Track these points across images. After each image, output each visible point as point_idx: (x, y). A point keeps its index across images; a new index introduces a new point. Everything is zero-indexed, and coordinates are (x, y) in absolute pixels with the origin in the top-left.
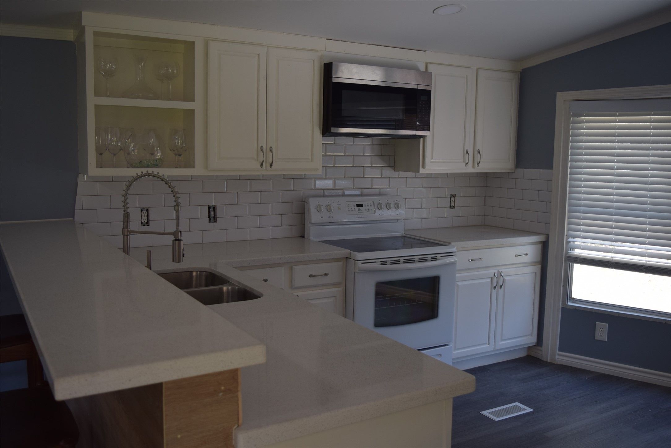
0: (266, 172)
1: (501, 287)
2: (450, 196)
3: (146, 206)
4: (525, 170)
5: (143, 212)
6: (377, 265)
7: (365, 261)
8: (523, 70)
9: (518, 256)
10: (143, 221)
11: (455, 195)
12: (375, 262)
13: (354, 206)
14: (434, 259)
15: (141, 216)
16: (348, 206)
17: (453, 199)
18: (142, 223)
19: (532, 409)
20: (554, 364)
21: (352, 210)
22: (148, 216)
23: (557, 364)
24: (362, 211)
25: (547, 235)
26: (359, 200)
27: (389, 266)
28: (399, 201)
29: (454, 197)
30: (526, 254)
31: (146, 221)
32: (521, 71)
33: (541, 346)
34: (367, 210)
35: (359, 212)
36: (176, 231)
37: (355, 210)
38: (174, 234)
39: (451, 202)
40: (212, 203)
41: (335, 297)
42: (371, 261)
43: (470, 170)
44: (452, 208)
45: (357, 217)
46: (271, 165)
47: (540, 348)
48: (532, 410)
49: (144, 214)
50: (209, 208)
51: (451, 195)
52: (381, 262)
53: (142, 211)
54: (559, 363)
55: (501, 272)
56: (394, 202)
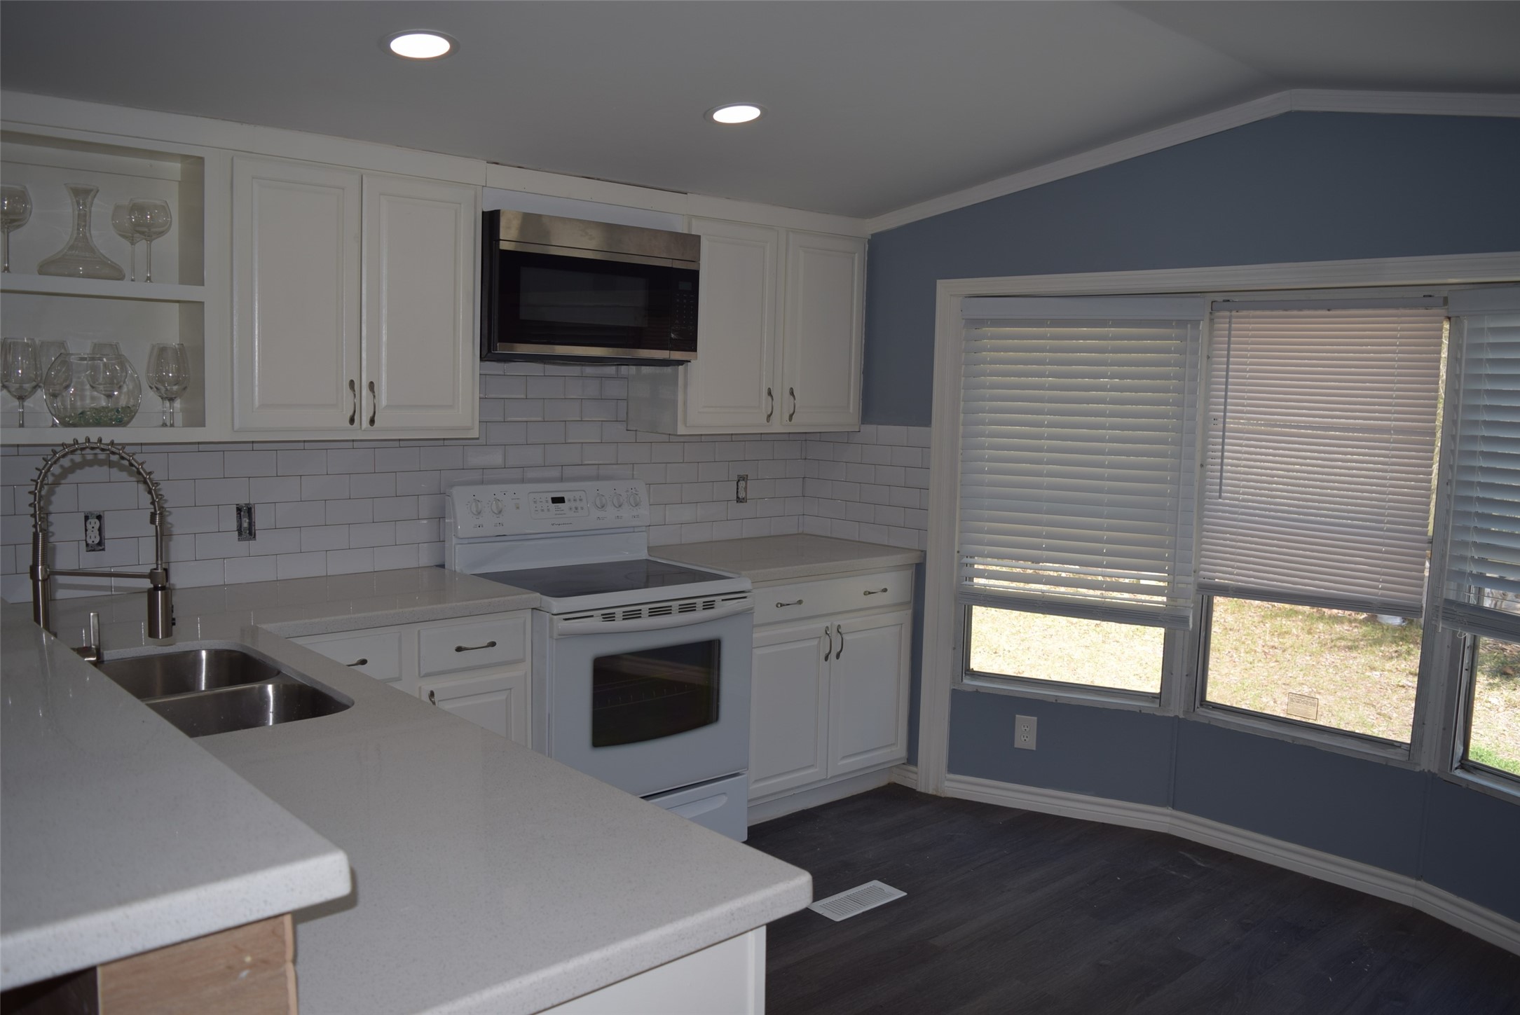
0: (360, 433)
1: (838, 656)
2: (736, 479)
3: (95, 508)
4: (880, 427)
5: (89, 520)
6: (596, 623)
7: (569, 616)
8: (872, 235)
9: (870, 593)
10: (90, 542)
11: (747, 476)
12: (592, 616)
13: (547, 501)
14: (709, 606)
15: (86, 530)
16: (535, 502)
17: (742, 484)
18: (87, 545)
19: (905, 892)
20: (940, 798)
21: (543, 510)
22: (100, 530)
23: (945, 798)
24: (562, 512)
25: (922, 551)
26: (558, 489)
27: (619, 624)
28: (636, 491)
29: (744, 480)
30: (885, 590)
31: (97, 540)
32: (870, 238)
33: (916, 764)
34: (574, 509)
35: (558, 512)
36: (155, 569)
37: (548, 510)
38: (151, 576)
39: (739, 490)
40: (243, 501)
41: (510, 689)
42: (584, 614)
43: (778, 426)
44: (741, 502)
45: (553, 525)
46: (372, 421)
47: (912, 768)
48: (905, 894)
49: (93, 525)
50: (239, 510)
51: (738, 475)
52: (602, 615)
53: (87, 518)
54: (949, 795)
55: (839, 626)
56: (627, 491)
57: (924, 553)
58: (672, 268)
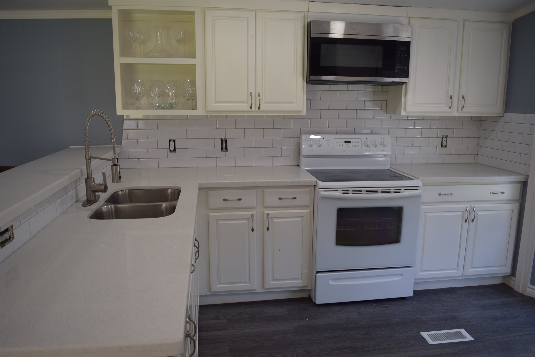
0: (255, 113)
1: (473, 220)
2: (442, 137)
3: (173, 138)
4: (512, 114)
5: (171, 142)
6: (339, 194)
7: (327, 189)
8: (515, 20)
9: (493, 193)
10: (171, 149)
11: (447, 135)
12: (338, 191)
13: (342, 142)
14: (398, 191)
15: (170, 145)
16: (337, 142)
17: (445, 139)
18: (170, 150)
19: (474, 338)
20: (524, 295)
21: (340, 146)
22: (175, 145)
23: (527, 296)
24: (349, 147)
25: (527, 176)
26: (348, 137)
27: (350, 195)
28: (386, 140)
29: (446, 137)
30: (503, 193)
31: (173, 149)
32: (513, 22)
33: (515, 277)
34: (354, 146)
35: (346, 147)
36: (113, 158)
37: (343, 146)
38: (112, 160)
39: (443, 142)
40: (223, 137)
41: (303, 217)
42: (335, 189)
43: (455, 113)
44: (444, 147)
45: (344, 152)
46: (259, 108)
47: (513, 278)
48: (473, 339)
49: (172, 143)
50: (222, 140)
51: (443, 135)
52: (342, 191)
53: (170, 141)
54: (529, 295)
55: (474, 207)
56: (381, 140)
57: (528, 176)
58: (396, 41)
